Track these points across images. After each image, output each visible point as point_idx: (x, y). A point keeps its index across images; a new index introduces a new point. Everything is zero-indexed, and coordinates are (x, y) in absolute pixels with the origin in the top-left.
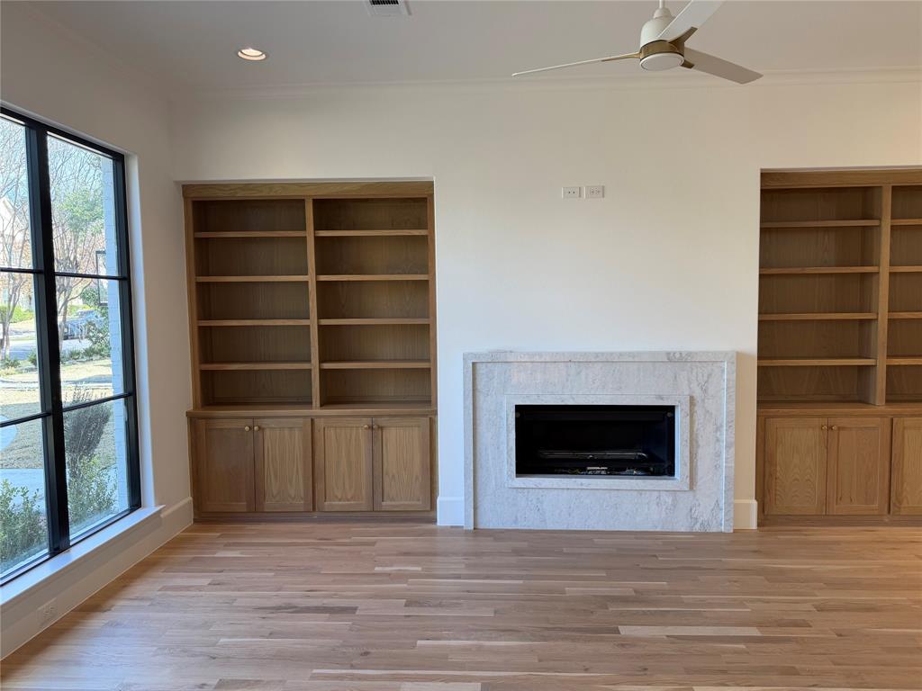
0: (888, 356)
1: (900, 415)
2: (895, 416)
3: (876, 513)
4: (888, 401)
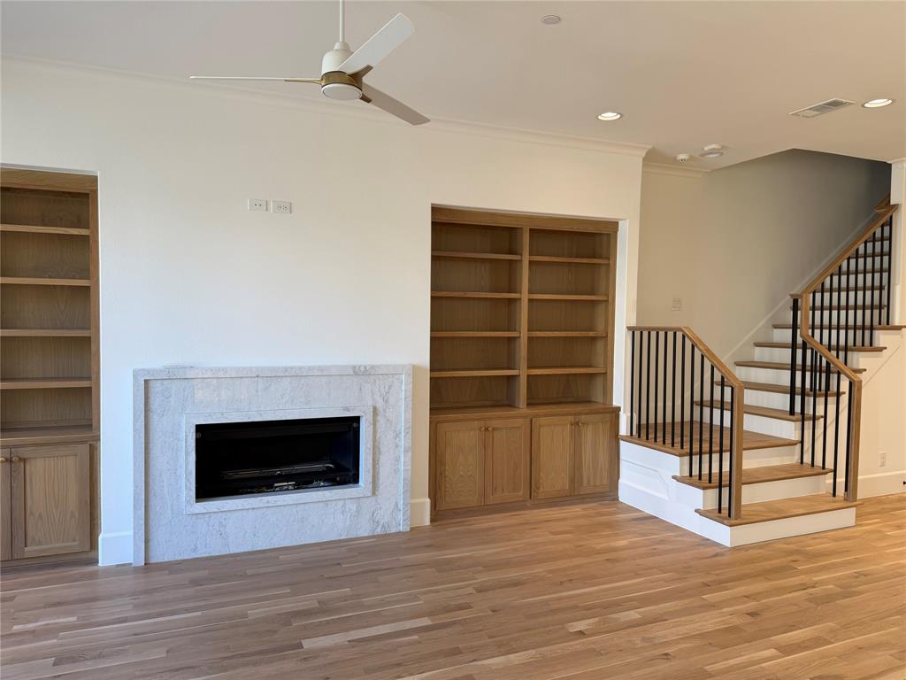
0: (528, 368)
1: (538, 416)
2: (534, 416)
3: (521, 499)
4: (528, 405)
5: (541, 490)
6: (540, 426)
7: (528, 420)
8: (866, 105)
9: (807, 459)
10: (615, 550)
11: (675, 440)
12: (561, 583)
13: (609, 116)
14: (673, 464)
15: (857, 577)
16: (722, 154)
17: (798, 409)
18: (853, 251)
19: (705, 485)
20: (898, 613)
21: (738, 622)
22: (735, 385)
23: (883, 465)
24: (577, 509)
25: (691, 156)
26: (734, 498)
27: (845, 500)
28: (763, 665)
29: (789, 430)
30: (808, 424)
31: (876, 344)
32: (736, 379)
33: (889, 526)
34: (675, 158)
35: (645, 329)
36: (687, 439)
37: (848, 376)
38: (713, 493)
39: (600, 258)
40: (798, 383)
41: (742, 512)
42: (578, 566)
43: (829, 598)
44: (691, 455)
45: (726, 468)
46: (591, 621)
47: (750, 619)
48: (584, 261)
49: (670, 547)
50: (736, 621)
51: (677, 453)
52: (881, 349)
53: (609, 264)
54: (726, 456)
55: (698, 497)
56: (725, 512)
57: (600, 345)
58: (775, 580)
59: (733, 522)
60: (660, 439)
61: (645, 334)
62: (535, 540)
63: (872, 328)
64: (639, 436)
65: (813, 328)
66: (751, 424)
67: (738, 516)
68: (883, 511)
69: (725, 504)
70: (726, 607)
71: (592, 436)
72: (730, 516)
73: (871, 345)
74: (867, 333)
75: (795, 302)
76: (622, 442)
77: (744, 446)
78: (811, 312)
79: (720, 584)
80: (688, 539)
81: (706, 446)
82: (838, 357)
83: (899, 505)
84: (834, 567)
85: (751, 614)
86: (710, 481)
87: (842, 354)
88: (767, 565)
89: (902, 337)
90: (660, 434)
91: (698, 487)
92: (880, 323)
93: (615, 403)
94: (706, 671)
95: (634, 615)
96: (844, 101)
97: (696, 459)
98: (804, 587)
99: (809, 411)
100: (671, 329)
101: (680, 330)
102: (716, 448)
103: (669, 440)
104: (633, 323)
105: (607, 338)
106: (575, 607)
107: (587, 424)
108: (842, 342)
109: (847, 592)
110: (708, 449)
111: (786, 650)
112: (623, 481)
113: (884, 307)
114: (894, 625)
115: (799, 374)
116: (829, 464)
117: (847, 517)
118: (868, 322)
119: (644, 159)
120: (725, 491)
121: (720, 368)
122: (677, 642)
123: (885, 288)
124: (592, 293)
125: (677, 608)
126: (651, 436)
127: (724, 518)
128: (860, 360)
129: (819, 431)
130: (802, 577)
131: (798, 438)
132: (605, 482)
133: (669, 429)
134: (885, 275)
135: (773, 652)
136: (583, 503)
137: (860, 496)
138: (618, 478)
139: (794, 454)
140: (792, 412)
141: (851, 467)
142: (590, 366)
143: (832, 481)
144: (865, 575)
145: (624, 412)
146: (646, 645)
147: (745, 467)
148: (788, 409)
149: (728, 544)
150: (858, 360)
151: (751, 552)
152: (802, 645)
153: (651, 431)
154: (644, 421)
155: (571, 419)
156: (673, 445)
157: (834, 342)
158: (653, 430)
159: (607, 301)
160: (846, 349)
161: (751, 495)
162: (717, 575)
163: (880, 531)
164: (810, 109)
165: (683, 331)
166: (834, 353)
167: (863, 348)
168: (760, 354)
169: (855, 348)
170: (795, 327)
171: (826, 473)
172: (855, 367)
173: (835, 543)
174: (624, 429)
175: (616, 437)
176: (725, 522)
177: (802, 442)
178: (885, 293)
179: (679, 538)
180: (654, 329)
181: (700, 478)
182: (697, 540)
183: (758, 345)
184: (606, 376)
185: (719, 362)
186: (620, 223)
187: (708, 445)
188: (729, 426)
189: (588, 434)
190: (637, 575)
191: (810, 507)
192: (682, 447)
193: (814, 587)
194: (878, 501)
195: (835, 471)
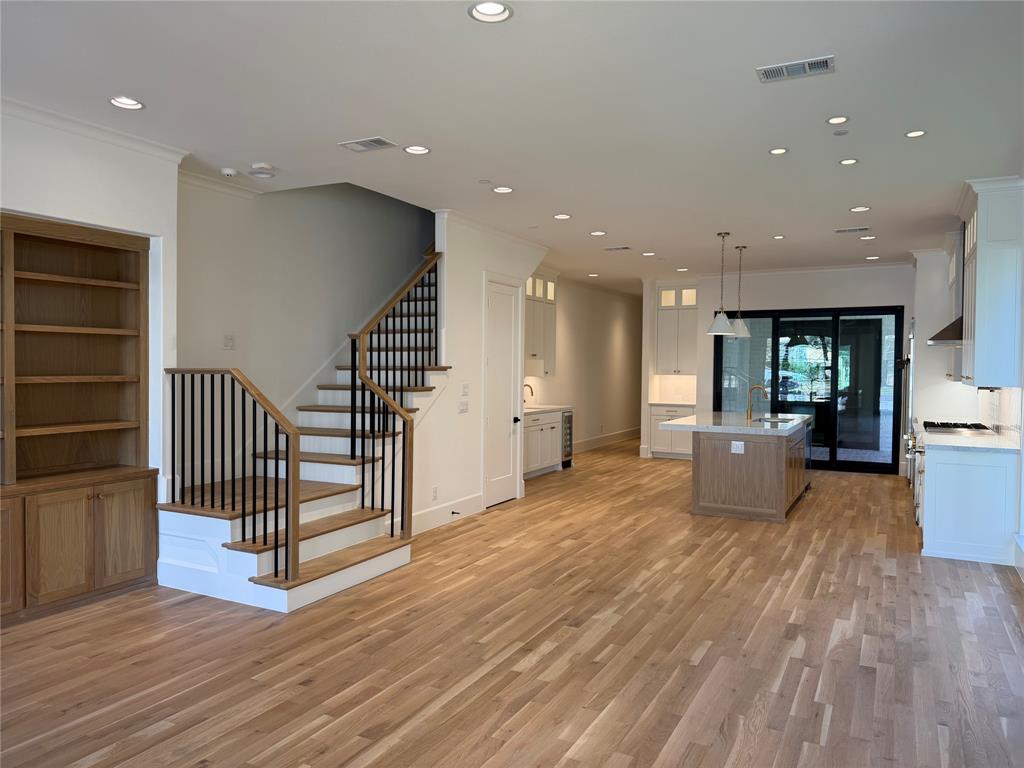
0: (17, 427)
1: (34, 492)
2: (28, 494)
3: (10, 611)
4: (19, 478)
5: (43, 592)
6: (38, 506)
7: (18, 501)
8: (407, 150)
9: (368, 503)
10: (149, 647)
11: (226, 502)
12: (64, 711)
13: (125, 102)
14: (223, 529)
15: (408, 615)
16: (273, 176)
17: (358, 452)
18: (405, 293)
19: (259, 548)
20: (440, 642)
21: (290, 696)
22: (290, 432)
23: (435, 498)
24: (99, 607)
25: (238, 172)
26: (292, 557)
27: (402, 538)
28: (313, 736)
29: (349, 475)
30: (368, 467)
31: (427, 384)
32: (291, 425)
33: (440, 556)
34: (220, 171)
35: (188, 371)
36: (238, 498)
37: (402, 416)
38: (269, 556)
39: (127, 281)
40: (359, 426)
41: (300, 572)
42: (93, 683)
43: (383, 643)
44: (243, 516)
45: (282, 526)
46: (106, 750)
47: (303, 688)
48: (103, 283)
49: (219, 628)
50: (287, 695)
51: (228, 516)
52: (431, 389)
53: (139, 290)
54: (282, 512)
55: (253, 563)
56: (282, 575)
57: (130, 393)
58: (331, 638)
59: (291, 584)
60: (208, 503)
61: (188, 378)
62: (28, 662)
63: (423, 369)
64: (183, 502)
65: (371, 369)
66: (309, 472)
67: (295, 577)
68: (436, 543)
69: (282, 566)
70: (277, 683)
71: (118, 511)
72: (286, 578)
73: (423, 385)
74: (419, 373)
75: (354, 342)
76: (161, 513)
77: (301, 498)
78: (369, 353)
79: (275, 657)
80: (240, 614)
81: (260, 504)
82: (394, 399)
83: (447, 535)
84: (389, 609)
85: (304, 683)
86: (265, 543)
87: (398, 394)
88: (324, 623)
89: (448, 377)
90: (208, 497)
91: (252, 552)
92: (430, 364)
93: (152, 465)
94: (249, 765)
95: (165, 725)
96: (388, 141)
97: (249, 520)
98: (360, 638)
99: (368, 453)
100: (218, 372)
101: (229, 372)
102: (271, 504)
103: (218, 503)
104: (173, 365)
105: (139, 383)
106: (84, 738)
107: (113, 495)
108: (398, 383)
109: (399, 631)
110: (262, 508)
111: (336, 713)
112: (163, 560)
113: (433, 348)
114: (436, 654)
115: (359, 417)
116: (388, 506)
117: (402, 556)
118: (419, 364)
119: (180, 166)
120: (282, 551)
121: (274, 414)
122: (218, 741)
123: (433, 331)
124: (118, 327)
125: (221, 700)
126: (198, 500)
127: (281, 582)
128: (414, 400)
129: (378, 473)
130: (360, 627)
131: (359, 482)
132: (139, 565)
133: (218, 489)
134: (433, 318)
135: (325, 718)
136: (108, 597)
137: (414, 532)
138: (157, 557)
139: (355, 500)
140: (353, 456)
141: (406, 504)
142: (117, 420)
143: (390, 522)
144: (415, 611)
145: (164, 474)
146: (178, 758)
147: (302, 521)
148: (349, 453)
149: (285, 610)
150: (412, 401)
151: (309, 613)
152: (355, 701)
153: (198, 494)
154: (188, 483)
155: (88, 491)
156: (223, 508)
157: (391, 383)
158: (200, 493)
159: (138, 336)
160: (402, 390)
161: (309, 551)
162: (271, 648)
163: (431, 564)
164: (357, 143)
165: (231, 373)
166: (391, 394)
167: (416, 389)
168: (324, 397)
169: (410, 389)
170: (354, 369)
171: (384, 515)
172: (410, 407)
173: (392, 584)
174: (163, 496)
175: (153, 507)
176: (282, 585)
177: (363, 486)
178: (433, 335)
179: (232, 615)
180: (198, 372)
181: (254, 541)
182: (249, 613)
183: (321, 388)
184: (139, 432)
185: (273, 408)
186: (152, 241)
187: (262, 502)
188: (284, 477)
189: (113, 510)
190: (174, 673)
191: (369, 552)
192: (233, 509)
193: (369, 635)
194: (431, 534)
195: (392, 511)
